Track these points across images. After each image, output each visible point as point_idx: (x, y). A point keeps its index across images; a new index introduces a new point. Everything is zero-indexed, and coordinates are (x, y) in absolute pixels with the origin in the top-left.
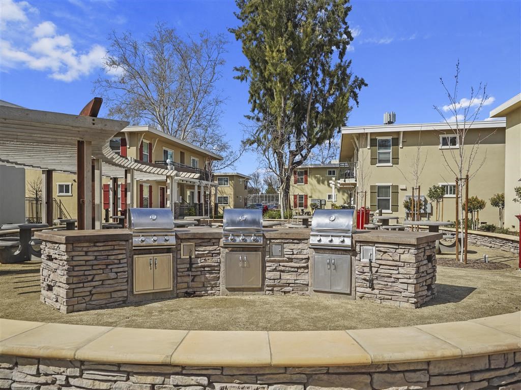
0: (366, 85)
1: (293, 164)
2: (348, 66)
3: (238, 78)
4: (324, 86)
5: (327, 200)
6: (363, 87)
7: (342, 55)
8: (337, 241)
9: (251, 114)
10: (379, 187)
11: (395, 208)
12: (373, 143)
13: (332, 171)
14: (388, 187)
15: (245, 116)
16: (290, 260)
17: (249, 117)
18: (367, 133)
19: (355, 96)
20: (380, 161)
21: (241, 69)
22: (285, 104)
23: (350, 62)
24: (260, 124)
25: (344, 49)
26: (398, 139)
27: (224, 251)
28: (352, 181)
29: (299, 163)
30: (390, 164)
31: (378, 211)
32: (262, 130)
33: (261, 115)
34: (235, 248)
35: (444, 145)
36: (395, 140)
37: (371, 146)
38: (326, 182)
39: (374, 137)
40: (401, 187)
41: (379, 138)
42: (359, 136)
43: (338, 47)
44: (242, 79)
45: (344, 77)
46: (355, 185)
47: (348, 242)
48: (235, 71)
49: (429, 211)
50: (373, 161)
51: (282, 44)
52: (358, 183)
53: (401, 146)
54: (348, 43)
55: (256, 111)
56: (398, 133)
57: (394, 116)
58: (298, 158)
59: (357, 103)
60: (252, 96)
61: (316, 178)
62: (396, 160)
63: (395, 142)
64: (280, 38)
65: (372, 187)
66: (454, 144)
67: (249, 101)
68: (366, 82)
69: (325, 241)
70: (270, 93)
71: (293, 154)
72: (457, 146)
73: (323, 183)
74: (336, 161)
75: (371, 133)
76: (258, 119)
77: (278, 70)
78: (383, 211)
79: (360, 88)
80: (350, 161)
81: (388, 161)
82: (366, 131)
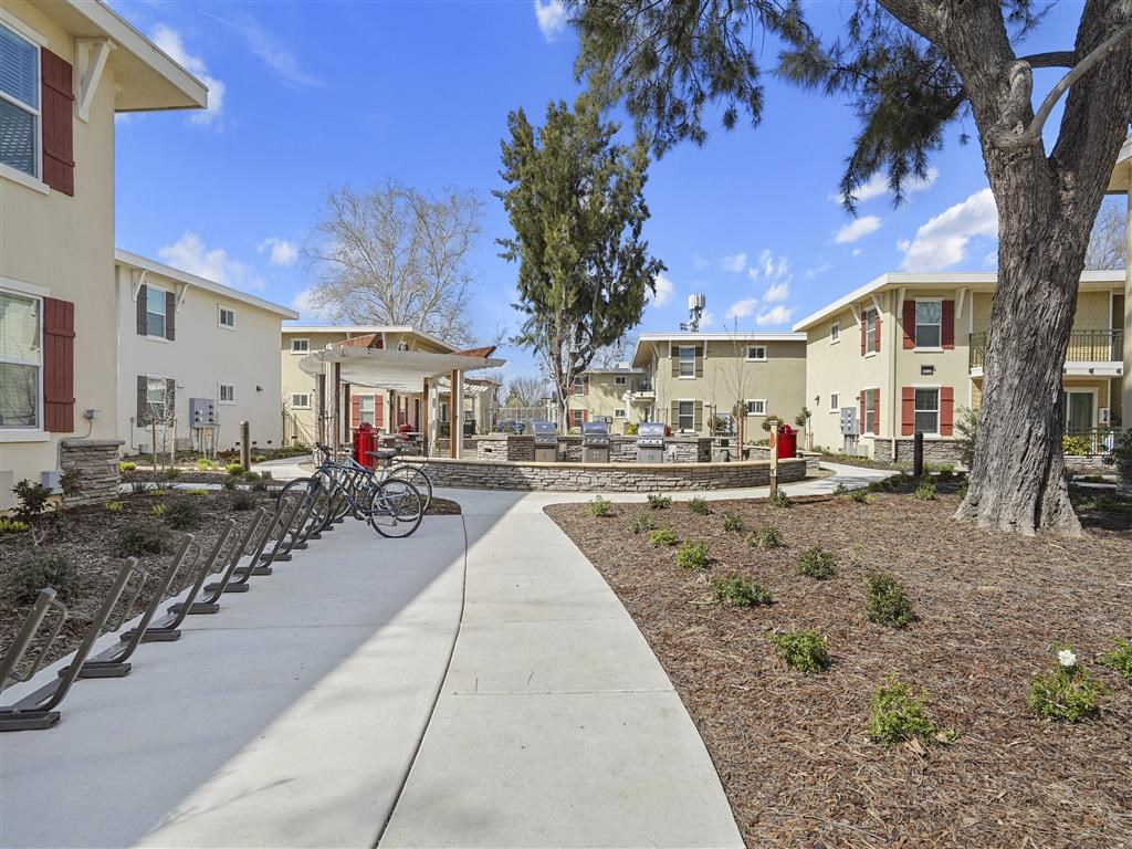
0: (666, 269)
1: (573, 369)
2: (644, 248)
3: (504, 256)
4: (611, 266)
5: (614, 417)
6: (661, 271)
7: (636, 233)
8: (654, 442)
9: (520, 304)
10: (682, 403)
11: (699, 426)
12: (676, 352)
13: (620, 378)
14: (692, 403)
15: (512, 305)
16: (625, 454)
17: (517, 307)
18: (667, 342)
19: (652, 283)
20: (683, 374)
21: (505, 243)
22: (567, 295)
23: (646, 244)
24: (531, 316)
25: (639, 227)
26: (702, 349)
27: (584, 449)
28: (651, 394)
29: (583, 367)
30: (694, 377)
31: (679, 431)
32: (532, 324)
33: (532, 305)
34: (592, 447)
35: (751, 356)
36: (698, 349)
37: (673, 355)
38: (616, 395)
39: (675, 345)
40: (705, 403)
41: (680, 346)
42: (659, 343)
43: (631, 223)
44: (509, 257)
45: (640, 260)
46: (654, 399)
47: (660, 442)
48: (497, 244)
49: (735, 430)
50: (675, 372)
51: (565, 222)
52: (657, 397)
53: (705, 356)
54: (644, 219)
55: (527, 300)
56: (702, 342)
57: (703, 299)
58: (579, 363)
59: (655, 291)
60: (523, 281)
61: (602, 387)
62: (700, 373)
63: (699, 352)
64: (562, 216)
65: (673, 402)
66: (762, 357)
67: (518, 287)
68: (665, 266)
69: (647, 442)
70: (546, 278)
71: (574, 356)
72: (765, 359)
73: (612, 395)
74: (626, 365)
75: (673, 341)
76: (529, 311)
77: (560, 254)
78: (686, 431)
79: (658, 272)
80: (646, 366)
81: (691, 373)
82: (666, 339)
